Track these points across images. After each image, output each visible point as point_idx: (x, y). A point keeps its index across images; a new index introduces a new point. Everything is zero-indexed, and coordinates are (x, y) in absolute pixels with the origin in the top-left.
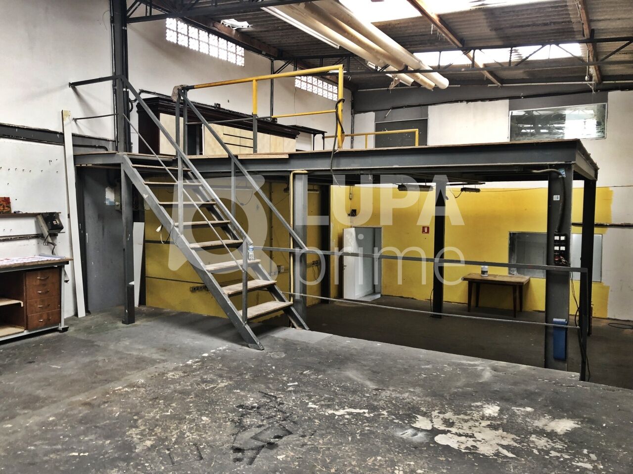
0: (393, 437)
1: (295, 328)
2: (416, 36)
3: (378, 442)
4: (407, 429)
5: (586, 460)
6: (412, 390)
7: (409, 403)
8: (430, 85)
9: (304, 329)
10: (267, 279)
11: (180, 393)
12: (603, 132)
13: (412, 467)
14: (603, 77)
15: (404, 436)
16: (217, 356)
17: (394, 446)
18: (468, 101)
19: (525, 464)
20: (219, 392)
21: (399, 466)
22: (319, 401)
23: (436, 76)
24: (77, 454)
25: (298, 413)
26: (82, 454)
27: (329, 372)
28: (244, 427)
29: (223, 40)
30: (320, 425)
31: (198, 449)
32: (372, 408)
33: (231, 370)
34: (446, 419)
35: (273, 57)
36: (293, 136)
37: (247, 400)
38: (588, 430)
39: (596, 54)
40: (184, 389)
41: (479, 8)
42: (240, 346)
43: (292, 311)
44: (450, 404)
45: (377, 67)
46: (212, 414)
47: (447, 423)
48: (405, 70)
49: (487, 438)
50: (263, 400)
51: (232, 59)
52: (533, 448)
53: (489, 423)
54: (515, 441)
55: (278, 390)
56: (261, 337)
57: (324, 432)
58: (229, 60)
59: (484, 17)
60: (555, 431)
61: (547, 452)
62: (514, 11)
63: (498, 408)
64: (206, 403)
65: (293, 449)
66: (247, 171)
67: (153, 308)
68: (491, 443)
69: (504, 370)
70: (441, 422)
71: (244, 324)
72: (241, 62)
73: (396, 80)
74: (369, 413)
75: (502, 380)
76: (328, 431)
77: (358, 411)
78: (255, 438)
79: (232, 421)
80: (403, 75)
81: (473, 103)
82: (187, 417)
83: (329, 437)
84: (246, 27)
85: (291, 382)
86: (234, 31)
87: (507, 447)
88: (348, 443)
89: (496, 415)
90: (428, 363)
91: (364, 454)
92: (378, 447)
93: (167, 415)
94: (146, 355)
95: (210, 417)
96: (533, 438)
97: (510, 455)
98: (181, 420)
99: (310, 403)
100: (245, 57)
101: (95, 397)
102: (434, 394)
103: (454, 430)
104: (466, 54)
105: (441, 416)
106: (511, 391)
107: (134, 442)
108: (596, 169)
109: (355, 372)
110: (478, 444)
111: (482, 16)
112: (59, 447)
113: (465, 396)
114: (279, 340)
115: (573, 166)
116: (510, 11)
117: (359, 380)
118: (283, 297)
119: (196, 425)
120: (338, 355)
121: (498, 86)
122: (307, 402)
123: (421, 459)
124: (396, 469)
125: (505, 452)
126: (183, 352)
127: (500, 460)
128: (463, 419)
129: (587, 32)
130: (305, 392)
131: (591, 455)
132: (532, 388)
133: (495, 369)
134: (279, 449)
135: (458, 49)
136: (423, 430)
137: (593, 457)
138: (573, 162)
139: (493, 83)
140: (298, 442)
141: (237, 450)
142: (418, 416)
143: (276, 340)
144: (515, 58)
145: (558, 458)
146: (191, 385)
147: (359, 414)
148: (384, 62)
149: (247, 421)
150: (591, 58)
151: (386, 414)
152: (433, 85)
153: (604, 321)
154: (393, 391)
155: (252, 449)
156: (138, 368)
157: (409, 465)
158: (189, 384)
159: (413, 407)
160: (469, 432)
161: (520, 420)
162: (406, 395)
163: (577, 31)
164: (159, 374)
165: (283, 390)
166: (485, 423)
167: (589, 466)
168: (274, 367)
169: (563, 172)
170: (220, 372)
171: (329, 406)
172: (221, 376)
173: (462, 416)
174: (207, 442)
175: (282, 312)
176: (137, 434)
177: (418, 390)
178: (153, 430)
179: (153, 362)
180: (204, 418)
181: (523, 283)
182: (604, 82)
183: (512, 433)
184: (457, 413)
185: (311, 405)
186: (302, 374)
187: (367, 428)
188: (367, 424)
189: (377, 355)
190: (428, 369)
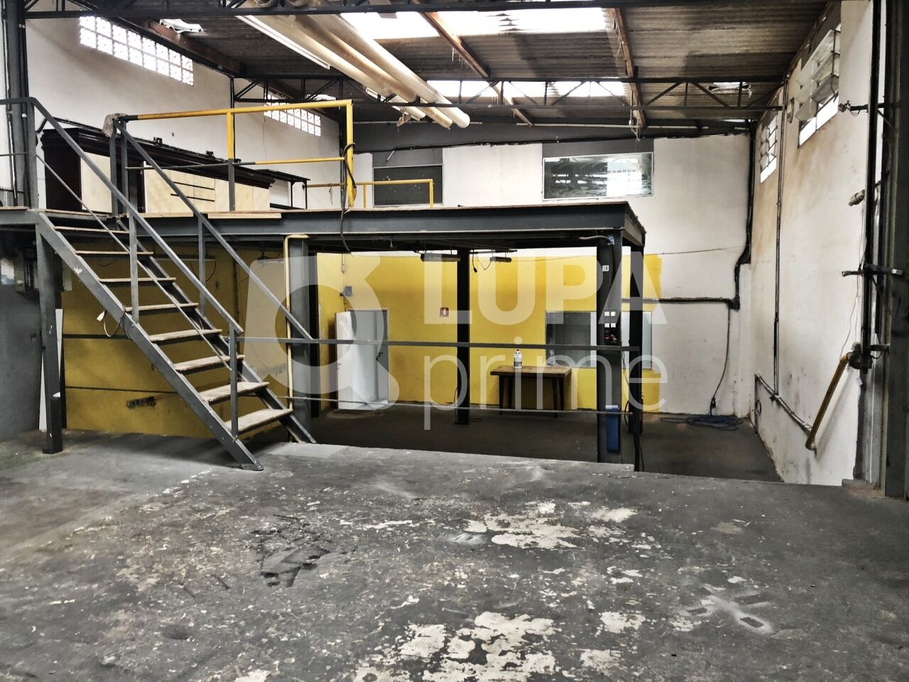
0: (447, 544)
1: (297, 442)
2: (431, 59)
3: (431, 549)
4: (459, 534)
5: (644, 542)
6: (457, 496)
7: (456, 509)
8: (446, 123)
9: (309, 442)
10: (255, 381)
11: (170, 526)
12: (650, 187)
13: (473, 567)
14: (648, 121)
15: (459, 541)
16: (203, 481)
17: (449, 551)
18: (492, 144)
19: (586, 552)
20: (222, 520)
21: (458, 568)
22: (351, 518)
23: (456, 111)
24: (59, 602)
25: (330, 531)
26: (66, 602)
27: (356, 487)
28: (268, 552)
29: (162, 46)
30: (360, 541)
31: (219, 579)
32: (416, 519)
33: (226, 495)
34: (500, 521)
35: (233, 73)
36: (265, 185)
37: (261, 525)
38: (645, 517)
39: (641, 95)
40: (174, 522)
41: (509, 33)
42: (230, 469)
43: (292, 421)
44: (502, 506)
45: (379, 96)
46: (222, 542)
47: (501, 523)
48: (417, 102)
49: (545, 533)
50: (282, 524)
51: (176, 74)
52: (593, 537)
53: (546, 519)
54: (575, 533)
55: (297, 511)
56: (258, 454)
57: (367, 547)
58: (172, 76)
59: (514, 43)
60: (613, 520)
61: (607, 539)
62: (549, 40)
63: (554, 505)
64: (210, 533)
65: (335, 567)
66: (222, 236)
67: (83, 431)
68: (551, 537)
69: (555, 467)
70: (496, 524)
71: (234, 438)
72: (188, 79)
73: (405, 115)
74: (413, 523)
75: (553, 478)
76: (372, 545)
77: (400, 522)
78: (286, 560)
79: (251, 548)
80: (414, 109)
81: (499, 146)
82: (191, 549)
83: (374, 551)
84: (197, 31)
85: (311, 501)
86: (179, 36)
87: (568, 540)
88: (397, 554)
89: (552, 511)
90: (471, 466)
91: (419, 562)
92: (432, 554)
93: (162, 551)
94: (100, 488)
95: (221, 547)
96: (592, 528)
97: (571, 546)
98: (185, 553)
99: (342, 521)
100: (194, 72)
101: (50, 542)
102: (483, 498)
103: (510, 530)
104: (492, 86)
105: (495, 518)
106: (564, 487)
107: (130, 583)
108: (643, 233)
109: (386, 484)
110: (538, 540)
111: (512, 42)
112: (30, 598)
113: (517, 497)
114: (281, 457)
115: (622, 232)
116: (545, 40)
117: (394, 492)
118: (279, 402)
119: (206, 557)
120: (360, 468)
121: (528, 126)
122: (337, 519)
123: (481, 559)
124: (456, 571)
125: (566, 544)
126: (151, 481)
127: (561, 551)
128: (518, 519)
129: (630, 70)
130: (331, 510)
131: (649, 537)
132: (587, 483)
133: (546, 468)
134: (318, 568)
135: (484, 79)
136: (477, 534)
137: (651, 539)
138: (622, 228)
139: (523, 122)
140: (339, 560)
141: (269, 575)
142: (470, 521)
143: (276, 458)
144: (550, 93)
145: (617, 543)
146: (181, 516)
147: (403, 525)
148: (390, 91)
149: (270, 546)
150: (635, 101)
151: (433, 522)
152: (451, 122)
153: (656, 415)
154: (436, 499)
155: (287, 572)
156: (97, 504)
157: (469, 566)
158: (177, 515)
159: (462, 513)
160: (527, 530)
161: (577, 514)
162: (452, 501)
163: (619, 68)
164: (130, 508)
165: (304, 511)
166: (542, 520)
167: (647, 547)
168: (283, 488)
169: (612, 239)
170: (214, 499)
171: (365, 522)
172: (217, 503)
173: (517, 516)
174: (228, 572)
175: (278, 423)
176: (131, 574)
177: (464, 495)
178: (151, 567)
179: (116, 495)
180: (213, 548)
181: (564, 375)
182: (650, 127)
183: (570, 527)
184: (511, 513)
185: (342, 522)
186: (322, 492)
187: (415, 538)
188: (414, 534)
189: (410, 464)
190: (471, 474)
